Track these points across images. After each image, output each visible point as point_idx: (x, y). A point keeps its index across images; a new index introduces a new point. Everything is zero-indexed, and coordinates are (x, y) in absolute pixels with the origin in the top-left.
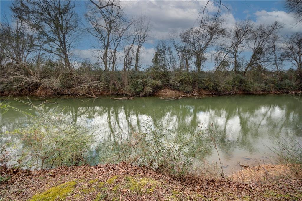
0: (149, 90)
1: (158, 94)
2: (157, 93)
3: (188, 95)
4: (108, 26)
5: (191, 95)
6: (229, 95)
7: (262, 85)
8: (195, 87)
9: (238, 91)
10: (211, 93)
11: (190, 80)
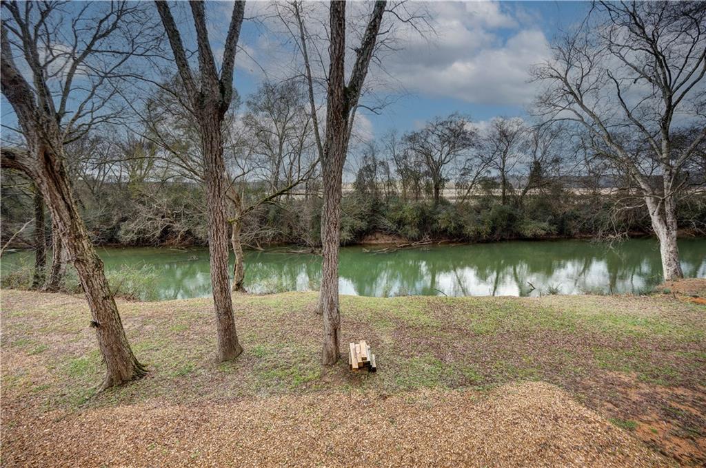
0: (346, 238)
1: (362, 242)
2: (361, 240)
3: (413, 244)
4: (281, 132)
5: (418, 243)
6: (488, 241)
7: (545, 225)
8: (427, 230)
9: (505, 235)
10: (455, 240)
11: (414, 219)
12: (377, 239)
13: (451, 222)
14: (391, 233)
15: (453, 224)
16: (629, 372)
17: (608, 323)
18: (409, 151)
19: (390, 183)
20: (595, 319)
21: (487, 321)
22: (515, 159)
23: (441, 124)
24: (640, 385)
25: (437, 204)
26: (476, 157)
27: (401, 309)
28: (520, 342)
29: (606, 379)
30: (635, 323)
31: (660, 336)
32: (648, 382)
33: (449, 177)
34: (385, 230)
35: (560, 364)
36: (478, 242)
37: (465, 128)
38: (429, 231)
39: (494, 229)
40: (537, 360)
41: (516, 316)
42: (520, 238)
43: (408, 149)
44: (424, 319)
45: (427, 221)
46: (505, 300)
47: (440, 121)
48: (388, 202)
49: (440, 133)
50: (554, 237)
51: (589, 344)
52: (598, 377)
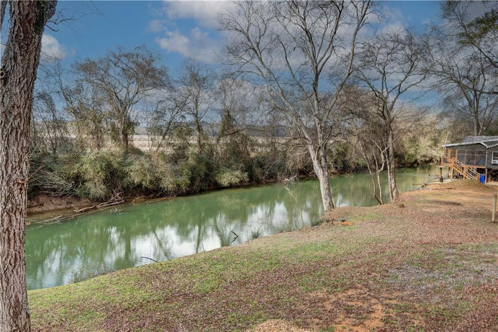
3: (98, 207)
5: (105, 204)
6: (188, 194)
7: (238, 173)
8: (115, 187)
9: (204, 186)
10: (152, 196)
11: (99, 172)
12: (42, 205)
13: (145, 175)
14: (65, 195)
15: (149, 177)
16: (321, 289)
17: (301, 253)
18: (84, 83)
19: (58, 124)
20: (293, 252)
21: (210, 278)
22: (207, 106)
23: (125, 56)
24: (330, 296)
25: (126, 153)
26: (168, 99)
27: (108, 290)
28: (243, 290)
29: (310, 300)
30: (317, 249)
31: (332, 255)
32: (333, 293)
33: (140, 121)
34: (55, 190)
35: (278, 299)
36: (178, 196)
37: (154, 65)
38: (119, 188)
39: (192, 179)
40: (261, 302)
41: (234, 265)
42: (218, 187)
43: (83, 80)
44: (141, 295)
45: (116, 175)
46: (220, 252)
47: (126, 52)
48: (55, 150)
49: (124, 66)
50: (245, 184)
51: (294, 274)
52: (305, 301)
